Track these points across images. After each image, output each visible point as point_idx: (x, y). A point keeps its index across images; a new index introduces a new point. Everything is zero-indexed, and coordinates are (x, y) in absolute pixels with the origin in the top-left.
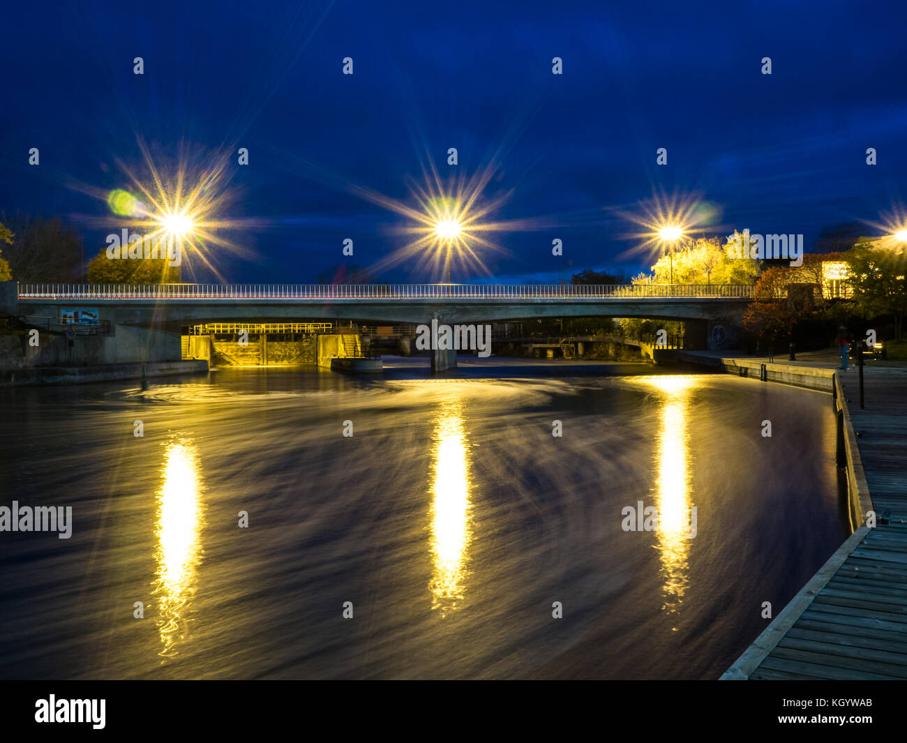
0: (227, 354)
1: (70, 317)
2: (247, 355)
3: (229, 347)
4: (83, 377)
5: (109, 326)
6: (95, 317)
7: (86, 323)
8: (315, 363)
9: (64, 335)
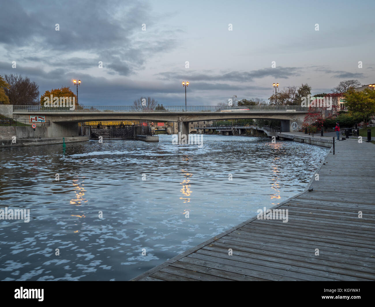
0: (97, 133)
1: (34, 119)
2: (105, 134)
3: (98, 131)
4: (39, 143)
5: (49, 123)
6: (44, 119)
7: (40, 121)
8: (132, 137)
9: (32, 126)
